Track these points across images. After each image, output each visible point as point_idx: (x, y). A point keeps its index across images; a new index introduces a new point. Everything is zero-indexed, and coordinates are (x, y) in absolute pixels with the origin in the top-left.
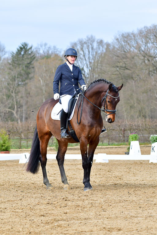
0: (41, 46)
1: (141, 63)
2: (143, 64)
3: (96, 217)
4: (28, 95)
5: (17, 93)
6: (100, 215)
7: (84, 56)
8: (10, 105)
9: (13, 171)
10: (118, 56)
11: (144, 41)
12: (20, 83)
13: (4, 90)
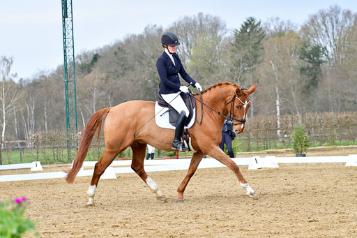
0: (272, 21)
5: (242, 81)
7: (327, 31)
12: (246, 69)
13: (226, 78)
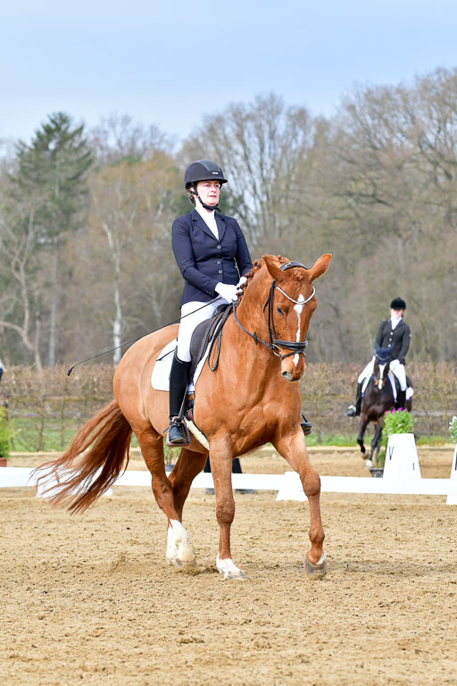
0: (112, 125)
1: (426, 186)
2: (432, 185)
3: (277, 681)
4: (67, 277)
5: (32, 272)
6: (291, 674)
8: (10, 310)
9: (16, 523)
10: (352, 162)
11: (435, 115)
12: (42, 241)
